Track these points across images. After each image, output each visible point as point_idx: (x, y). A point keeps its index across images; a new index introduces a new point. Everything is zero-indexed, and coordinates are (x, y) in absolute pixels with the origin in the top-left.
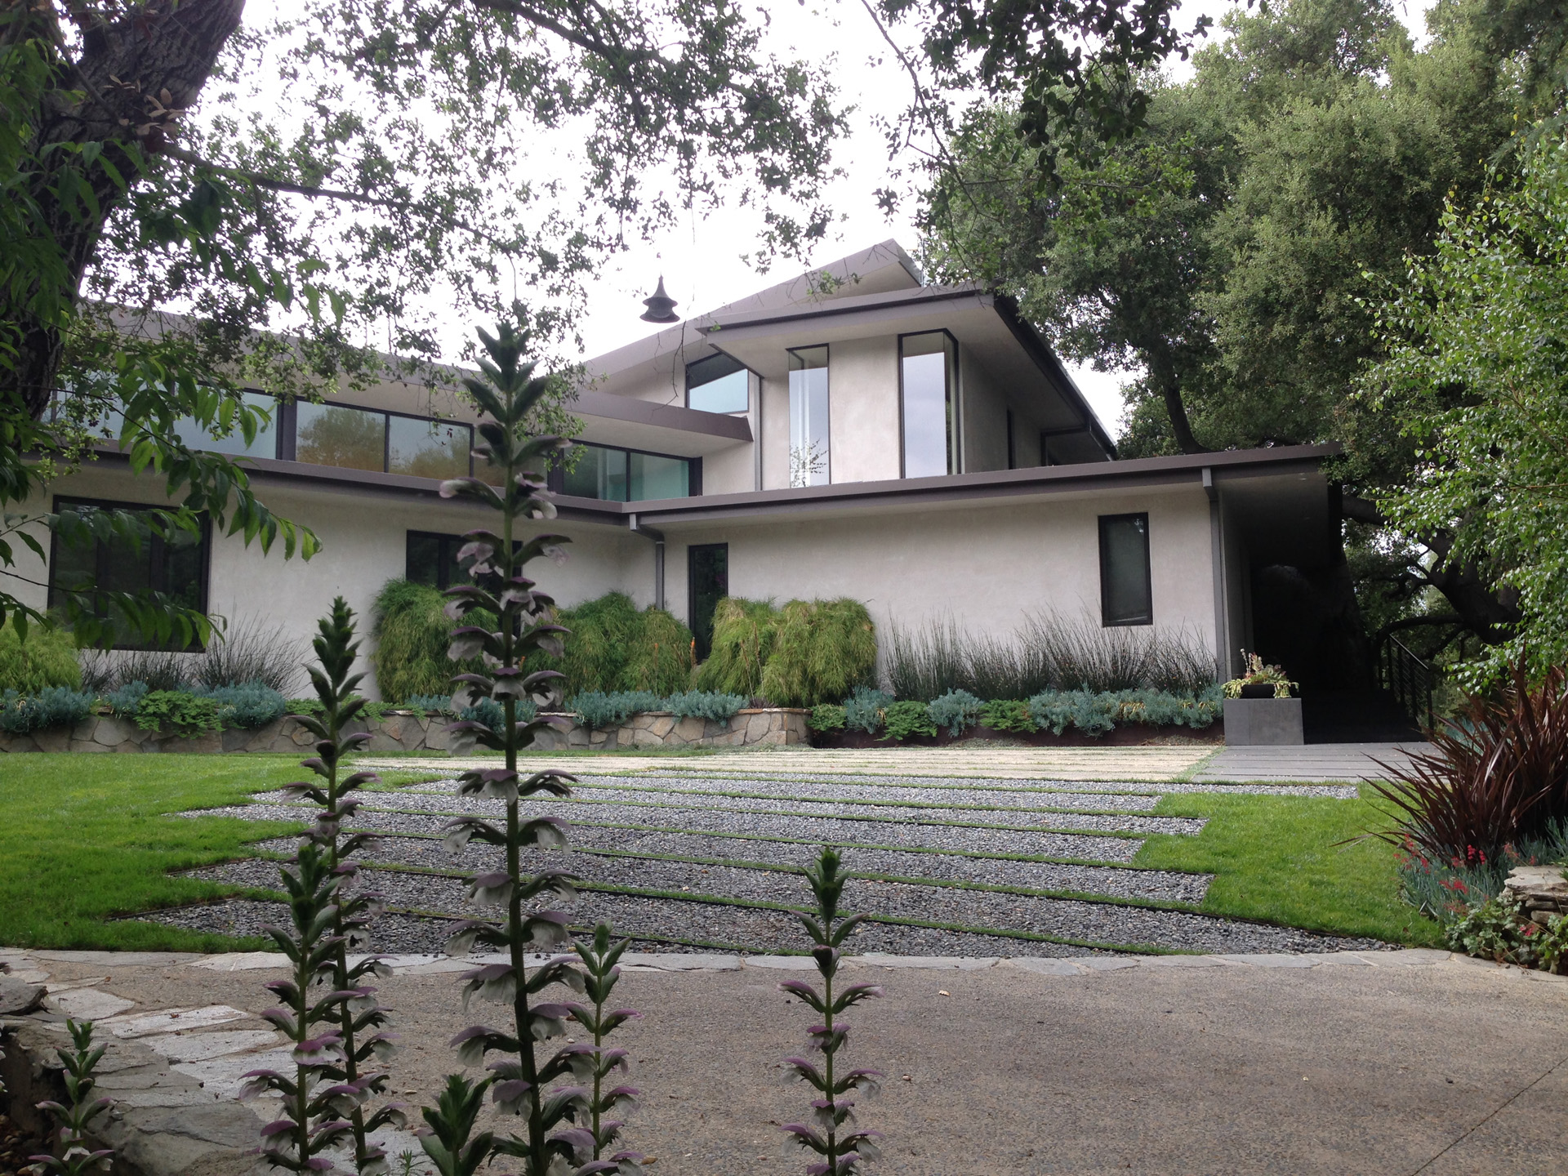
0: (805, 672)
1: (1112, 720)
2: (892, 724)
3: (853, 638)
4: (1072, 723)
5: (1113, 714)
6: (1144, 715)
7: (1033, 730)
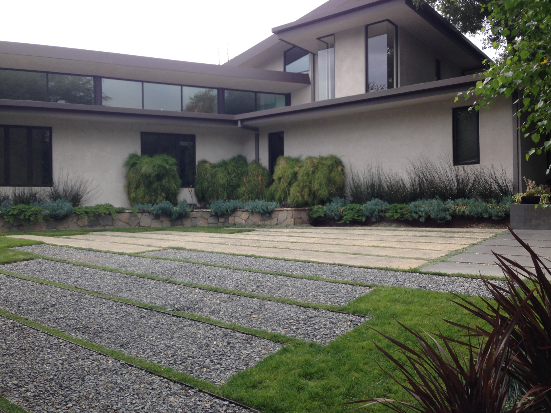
0: (310, 190)
1: (450, 215)
2: (345, 215)
3: (333, 174)
4: (429, 216)
5: (451, 211)
6: (467, 212)
7: (410, 219)
